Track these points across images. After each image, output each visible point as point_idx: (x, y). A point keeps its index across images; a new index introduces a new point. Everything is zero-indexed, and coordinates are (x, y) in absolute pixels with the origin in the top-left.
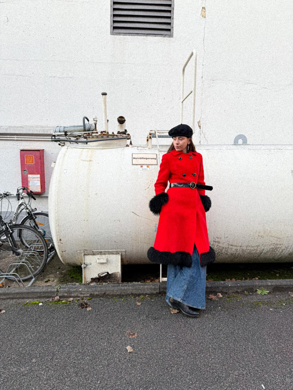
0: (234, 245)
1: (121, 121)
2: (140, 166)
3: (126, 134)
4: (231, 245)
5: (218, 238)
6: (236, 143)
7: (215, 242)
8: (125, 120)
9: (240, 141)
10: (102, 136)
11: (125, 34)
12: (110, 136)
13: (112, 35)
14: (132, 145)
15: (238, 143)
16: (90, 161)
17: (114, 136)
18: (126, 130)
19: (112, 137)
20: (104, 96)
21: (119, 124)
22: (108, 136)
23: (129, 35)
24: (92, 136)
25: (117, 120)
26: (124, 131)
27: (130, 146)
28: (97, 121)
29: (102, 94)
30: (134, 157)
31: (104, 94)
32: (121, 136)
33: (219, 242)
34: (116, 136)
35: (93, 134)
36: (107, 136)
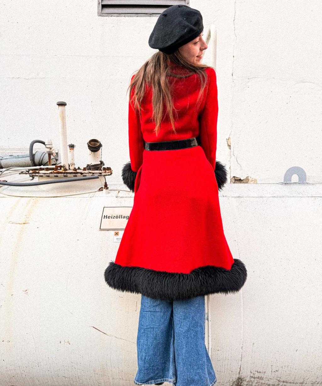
0: (289, 381)
1: (94, 146)
2: (113, 233)
3: (101, 170)
4: (284, 382)
5: (260, 372)
6: (287, 182)
7: (254, 378)
8: (100, 146)
9: (295, 178)
10: (55, 175)
11: (120, 14)
12: (68, 175)
13: (101, 16)
14: (107, 188)
15: (291, 181)
16: (24, 223)
17: (76, 175)
18: (102, 163)
19: (74, 176)
20: (61, 107)
21: (90, 152)
22: (65, 175)
23: (125, 16)
24: (40, 175)
25: (87, 146)
26: (99, 163)
27: (104, 190)
28: (51, 149)
29: (57, 105)
30: (105, 214)
31: (62, 104)
32: (90, 173)
33: (261, 378)
34: (80, 174)
35: (41, 172)
36: (63, 174)
